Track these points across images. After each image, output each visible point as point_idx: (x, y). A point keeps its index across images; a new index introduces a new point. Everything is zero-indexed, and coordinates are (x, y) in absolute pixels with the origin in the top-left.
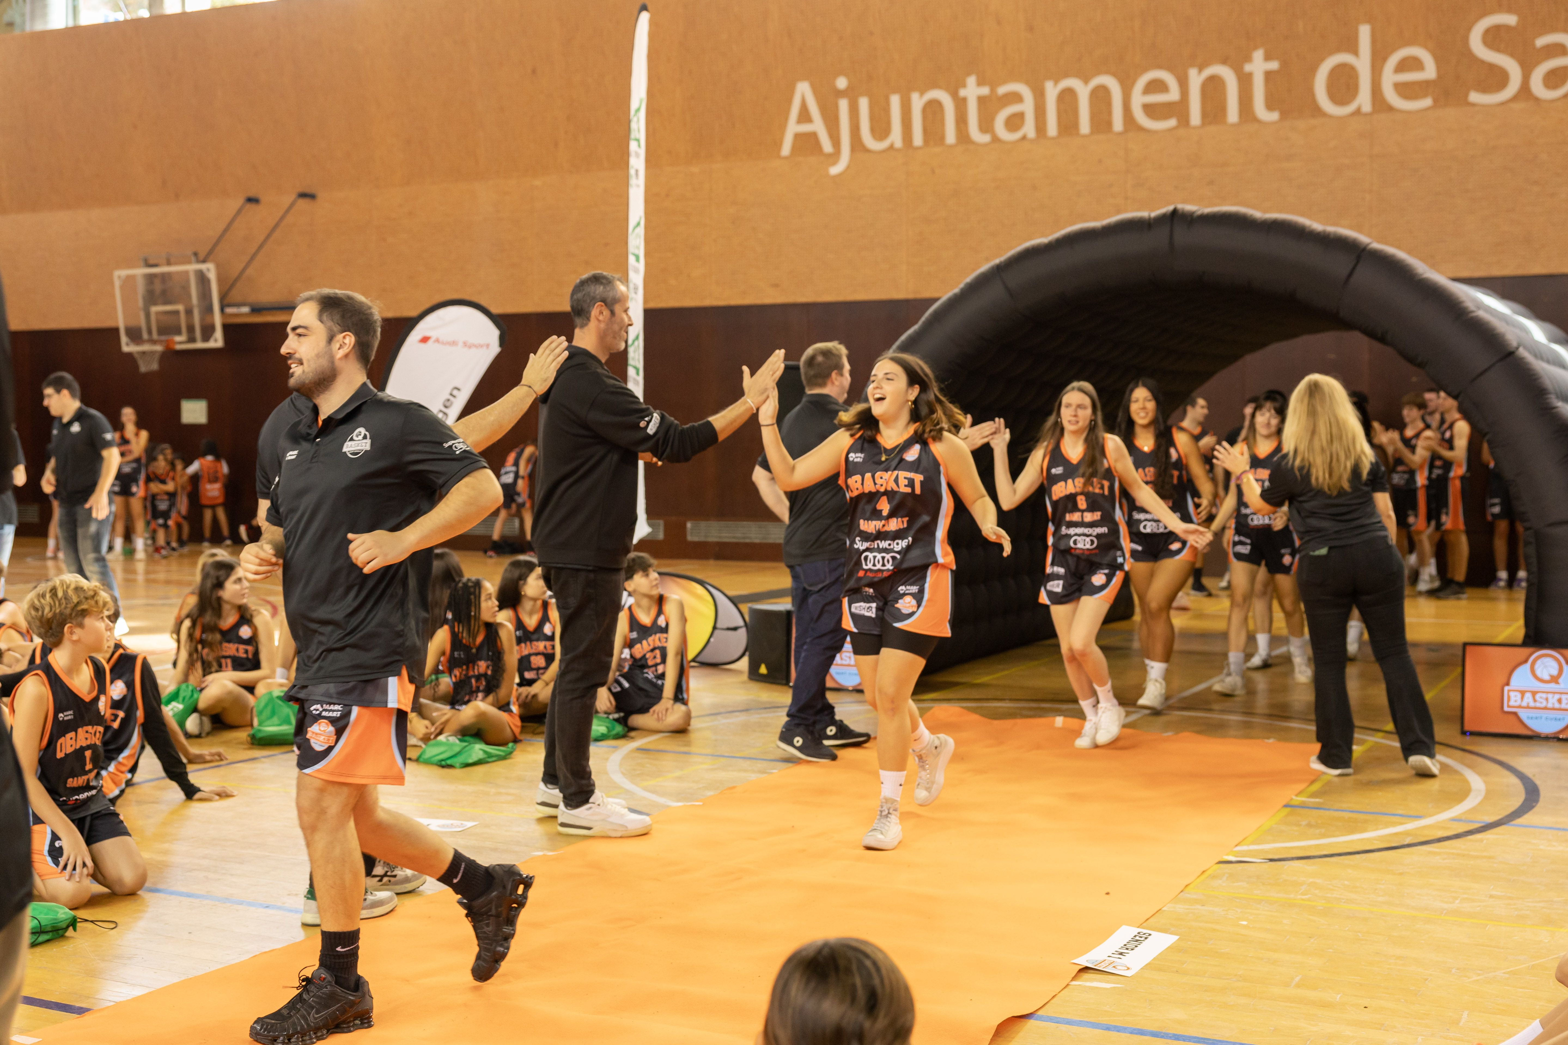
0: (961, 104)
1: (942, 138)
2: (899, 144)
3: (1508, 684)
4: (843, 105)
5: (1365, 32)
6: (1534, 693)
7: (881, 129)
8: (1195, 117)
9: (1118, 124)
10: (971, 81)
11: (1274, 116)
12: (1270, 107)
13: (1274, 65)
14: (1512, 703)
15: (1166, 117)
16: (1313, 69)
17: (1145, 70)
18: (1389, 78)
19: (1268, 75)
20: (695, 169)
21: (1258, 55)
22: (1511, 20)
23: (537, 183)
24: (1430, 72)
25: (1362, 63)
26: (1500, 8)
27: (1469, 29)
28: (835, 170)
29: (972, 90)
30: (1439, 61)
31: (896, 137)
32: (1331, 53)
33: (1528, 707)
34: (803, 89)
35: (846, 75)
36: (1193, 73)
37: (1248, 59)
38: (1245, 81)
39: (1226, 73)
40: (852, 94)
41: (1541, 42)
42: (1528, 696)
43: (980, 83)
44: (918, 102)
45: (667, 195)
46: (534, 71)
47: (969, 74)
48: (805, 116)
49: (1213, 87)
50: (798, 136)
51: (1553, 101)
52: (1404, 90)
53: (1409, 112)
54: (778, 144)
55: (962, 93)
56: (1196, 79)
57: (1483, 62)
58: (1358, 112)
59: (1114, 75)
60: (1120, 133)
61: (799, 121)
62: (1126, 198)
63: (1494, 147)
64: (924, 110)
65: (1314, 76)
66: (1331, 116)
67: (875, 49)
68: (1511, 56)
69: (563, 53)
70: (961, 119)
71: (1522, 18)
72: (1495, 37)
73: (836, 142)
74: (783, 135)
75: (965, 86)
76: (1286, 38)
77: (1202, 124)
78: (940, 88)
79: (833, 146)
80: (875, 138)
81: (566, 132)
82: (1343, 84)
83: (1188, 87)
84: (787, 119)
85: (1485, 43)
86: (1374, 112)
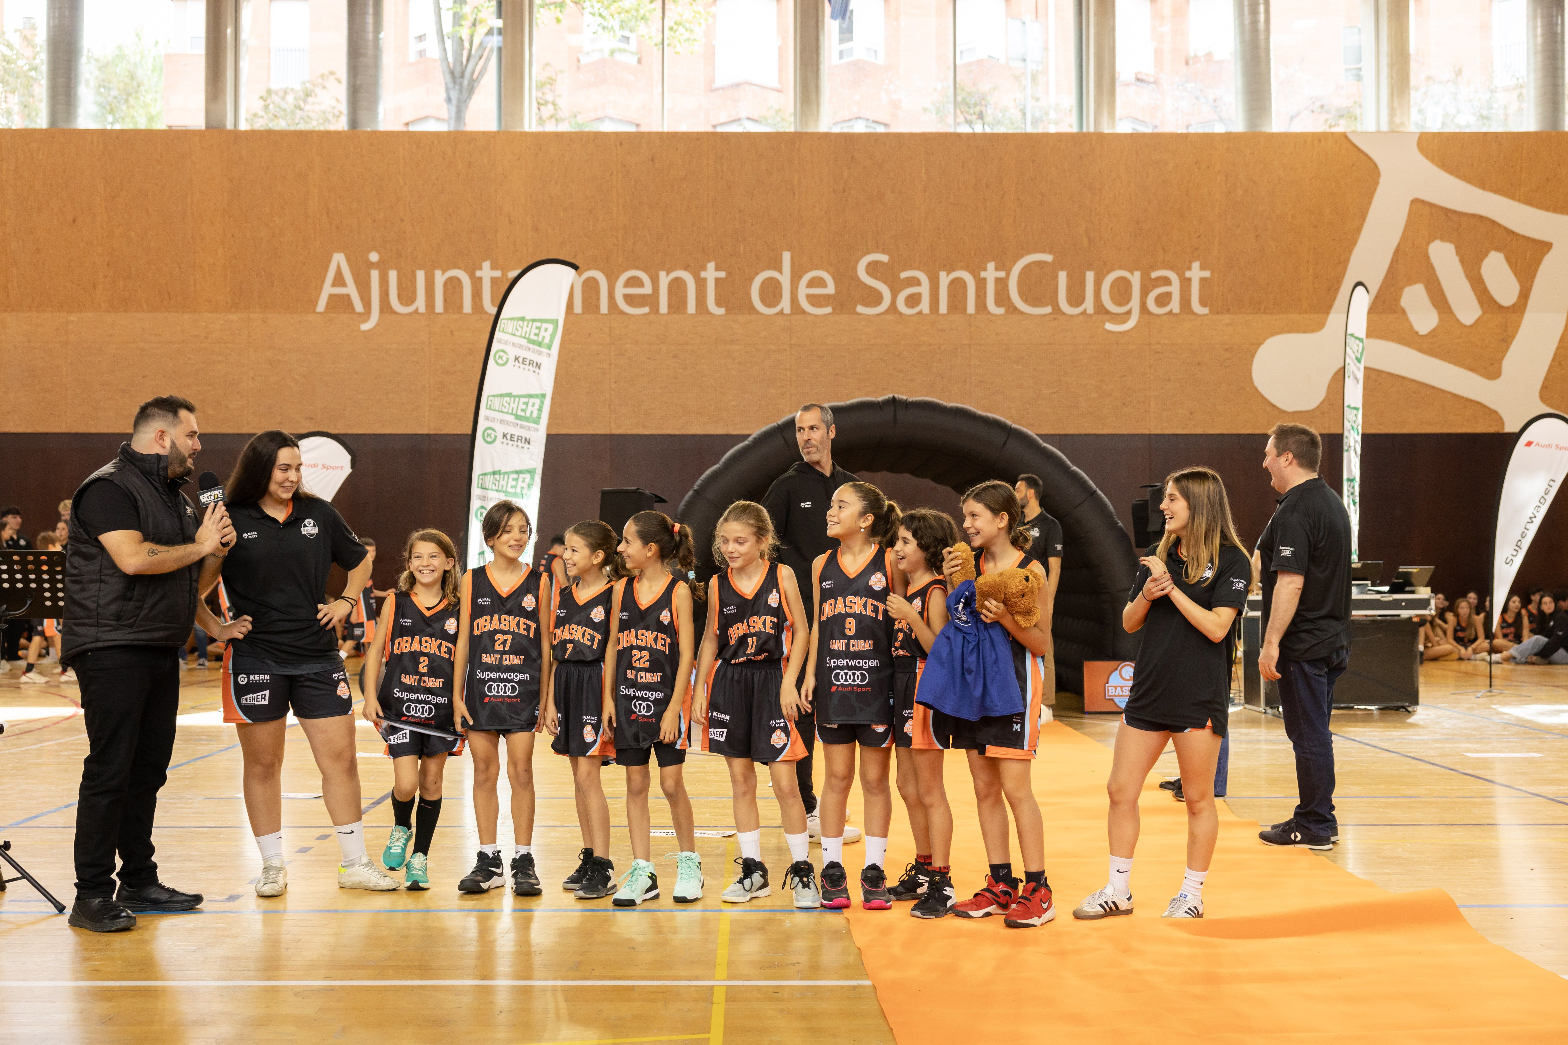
0: (477, 283)
1: (461, 307)
2: (422, 309)
3: (1107, 683)
4: (375, 275)
5: (786, 256)
6: (1122, 687)
7: (407, 295)
8: (664, 308)
9: (604, 308)
10: (486, 265)
11: (722, 311)
12: (718, 304)
13: (722, 274)
14: (1110, 694)
15: (642, 305)
16: (750, 280)
17: (626, 270)
18: (803, 291)
19: (718, 281)
20: (234, 317)
21: (711, 266)
22: (884, 258)
23: (73, 318)
24: (831, 289)
25: (785, 279)
26: (876, 250)
27: (857, 262)
28: (365, 327)
29: (486, 272)
30: (837, 282)
31: (420, 303)
32: (763, 270)
33: (1119, 696)
34: (339, 259)
35: (379, 252)
36: (662, 274)
37: (704, 268)
38: (701, 284)
39: (687, 277)
40: (383, 267)
41: (904, 275)
42: (1119, 689)
43: (493, 268)
44: (440, 278)
45: (206, 338)
46: (74, 221)
47: (485, 261)
48: (339, 280)
49: (677, 287)
50: (331, 297)
51: (911, 316)
52: (812, 300)
53: (817, 316)
54: (315, 303)
55: (478, 273)
56: (664, 279)
57: (866, 285)
58: (781, 312)
59: (602, 271)
60: (606, 315)
61: (334, 284)
62: (610, 364)
63: (873, 345)
64: (445, 284)
65: (751, 285)
66: (762, 314)
67: (404, 232)
68: (885, 283)
69: (106, 208)
70: (477, 294)
71: (892, 258)
72: (874, 269)
73: (367, 305)
74: (318, 295)
75: (481, 269)
76: (731, 255)
77: (669, 313)
78: (459, 268)
79: (364, 307)
80: (401, 303)
81: (105, 276)
82: (771, 292)
83: (658, 285)
84: (323, 282)
85: (867, 272)
86: (792, 313)
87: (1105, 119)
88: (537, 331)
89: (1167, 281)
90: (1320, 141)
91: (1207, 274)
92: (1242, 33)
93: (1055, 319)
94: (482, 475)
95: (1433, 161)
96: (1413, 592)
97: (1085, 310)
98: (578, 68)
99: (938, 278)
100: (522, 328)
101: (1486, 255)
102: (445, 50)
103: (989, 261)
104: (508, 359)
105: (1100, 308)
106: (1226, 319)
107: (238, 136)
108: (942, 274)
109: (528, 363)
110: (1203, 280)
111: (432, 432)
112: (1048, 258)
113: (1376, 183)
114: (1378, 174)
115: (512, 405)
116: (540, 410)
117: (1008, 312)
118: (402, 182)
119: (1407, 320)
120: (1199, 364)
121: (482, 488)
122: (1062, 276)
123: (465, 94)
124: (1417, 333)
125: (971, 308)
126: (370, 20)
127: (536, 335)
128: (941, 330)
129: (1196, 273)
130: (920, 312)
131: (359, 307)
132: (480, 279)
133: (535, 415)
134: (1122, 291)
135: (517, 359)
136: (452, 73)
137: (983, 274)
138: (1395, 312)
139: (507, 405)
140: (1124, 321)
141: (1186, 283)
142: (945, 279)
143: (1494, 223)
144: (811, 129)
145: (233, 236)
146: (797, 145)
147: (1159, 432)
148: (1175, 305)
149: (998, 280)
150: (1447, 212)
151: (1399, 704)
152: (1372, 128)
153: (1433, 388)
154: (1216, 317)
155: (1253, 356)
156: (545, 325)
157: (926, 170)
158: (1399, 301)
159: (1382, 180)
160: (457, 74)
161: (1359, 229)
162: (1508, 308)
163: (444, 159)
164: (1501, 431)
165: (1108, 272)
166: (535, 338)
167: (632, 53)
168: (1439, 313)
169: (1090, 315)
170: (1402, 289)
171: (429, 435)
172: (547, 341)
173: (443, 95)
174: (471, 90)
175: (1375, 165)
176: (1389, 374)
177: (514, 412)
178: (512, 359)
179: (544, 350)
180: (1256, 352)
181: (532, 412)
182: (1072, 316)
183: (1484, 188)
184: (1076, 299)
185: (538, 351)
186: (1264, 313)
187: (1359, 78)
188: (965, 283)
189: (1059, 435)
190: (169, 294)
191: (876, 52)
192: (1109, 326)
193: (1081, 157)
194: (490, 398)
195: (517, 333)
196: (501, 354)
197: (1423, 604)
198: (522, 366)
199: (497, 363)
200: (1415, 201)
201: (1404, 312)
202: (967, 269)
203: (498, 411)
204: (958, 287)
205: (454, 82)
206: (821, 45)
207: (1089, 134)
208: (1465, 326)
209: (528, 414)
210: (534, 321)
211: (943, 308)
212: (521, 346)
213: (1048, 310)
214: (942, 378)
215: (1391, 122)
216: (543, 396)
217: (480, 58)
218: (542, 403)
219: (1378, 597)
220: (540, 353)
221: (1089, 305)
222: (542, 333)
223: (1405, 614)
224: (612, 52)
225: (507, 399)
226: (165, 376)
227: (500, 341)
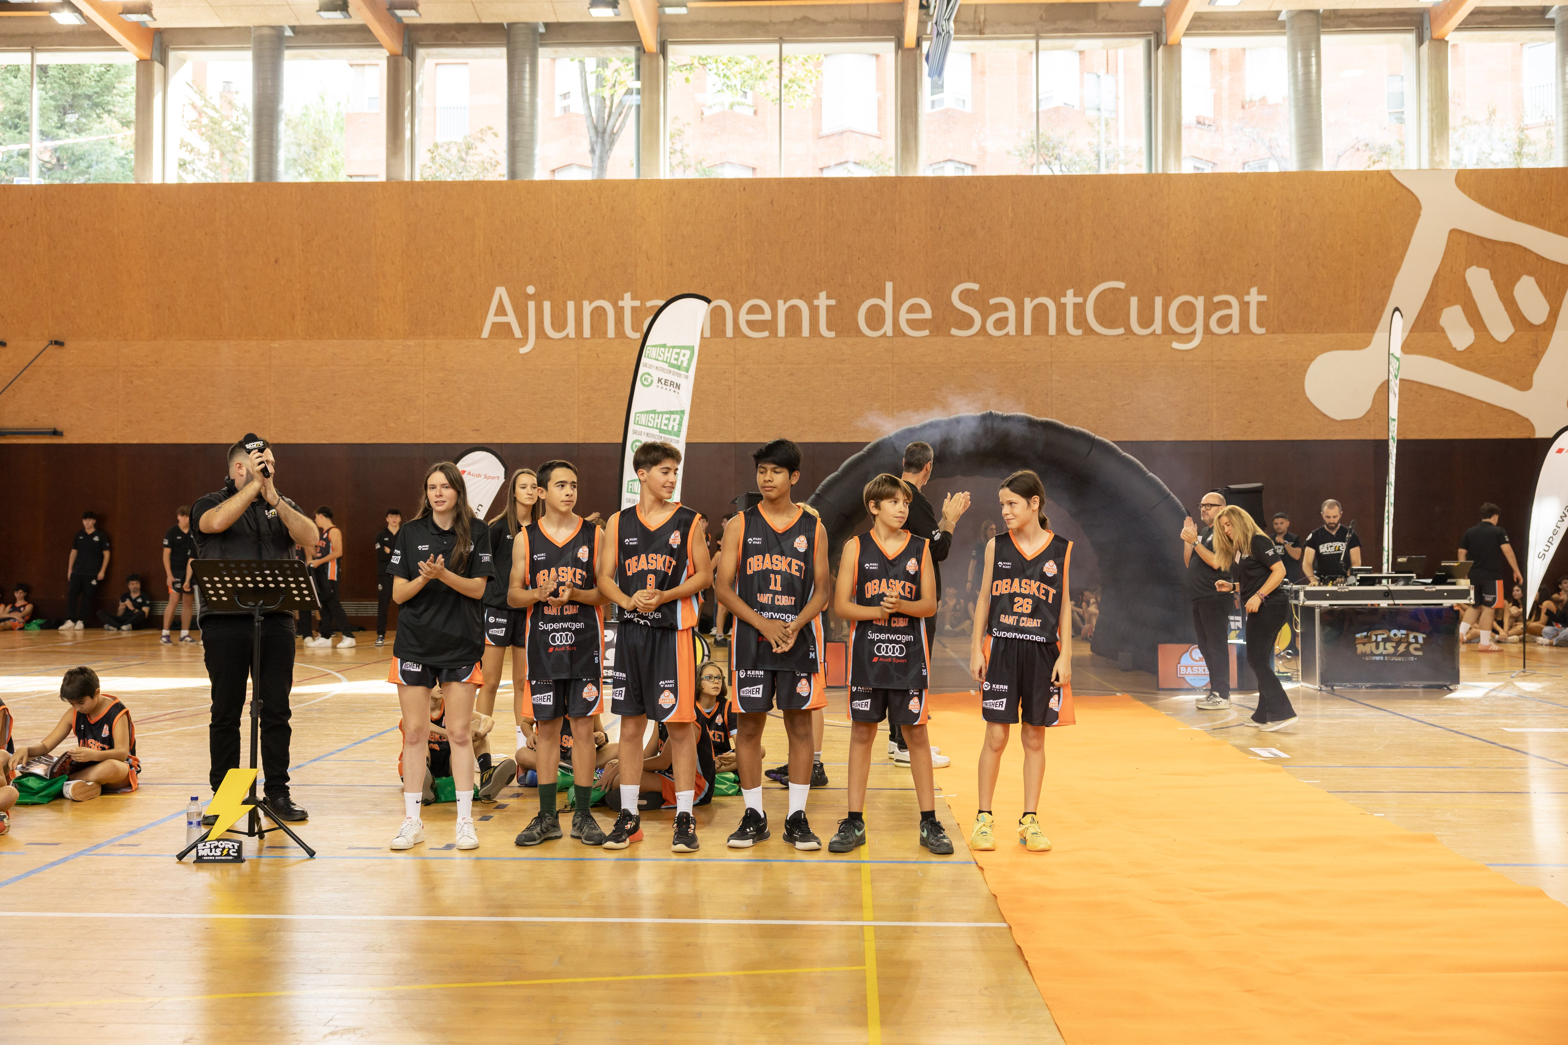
0: (619, 311)
1: (606, 333)
2: (572, 335)
3: (1179, 663)
4: (531, 305)
5: (889, 286)
6: (1192, 667)
7: (559, 323)
8: (781, 332)
9: (729, 333)
10: (628, 296)
11: (832, 334)
12: (829, 328)
13: (833, 302)
14: (1181, 673)
15: (762, 331)
16: (857, 307)
17: (749, 298)
18: (903, 316)
19: (829, 307)
20: (411, 343)
21: (823, 295)
22: (975, 287)
23: (275, 345)
24: (928, 314)
25: (888, 306)
26: (969, 280)
27: (952, 291)
28: (523, 351)
29: (628, 302)
30: (933, 308)
31: (571, 330)
32: (868, 298)
33: (1189, 674)
34: (501, 292)
35: (535, 285)
36: (780, 302)
37: (817, 297)
38: (814, 310)
39: (802, 305)
40: (538, 298)
41: (992, 301)
42: (1189, 668)
43: (633, 298)
44: (587, 308)
45: (388, 361)
46: (276, 262)
47: (626, 292)
48: (501, 310)
49: (793, 314)
50: (494, 324)
51: (999, 337)
52: (912, 324)
53: (915, 338)
54: (480, 330)
55: (620, 303)
56: (782, 307)
57: (959, 310)
58: (884, 335)
59: (728, 300)
60: (731, 338)
61: (496, 315)
62: (735, 381)
63: (966, 363)
64: (592, 313)
65: (858, 312)
66: (868, 337)
67: (557, 268)
68: (975, 308)
69: (303, 250)
70: (619, 321)
71: (982, 286)
72: (965, 296)
73: (525, 331)
74: (483, 323)
75: (623, 299)
76: (841, 285)
77: (786, 336)
78: (604, 299)
79: (522, 334)
80: (554, 330)
81: (302, 309)
82: (876, 317)
83: (777, 312)
84: (487, 312)
85: (961, 299)
86: (894, 336)
87: (1172, 161)
88: (676, 356)
89: (1228, 305)
90: (1366, 179)
91: (1264, 298)
92: (1296, 83)
93: (1127, 339)
94: (632, 481)
95: (1469, 196)
96: (1454, 584)
97: (1154, 331)
98: (702, 119)
99: (1023, 304)
100: (664, 353)
101: (1518, 279)
102: (589, 108)
103: (1068, 289)
104: (652, 381)
105: (1167, 329)
106: (1281, 338)
107: (413, 186)
108: (1027, 300)
109: (669, 384)
110: (1260, 303)
111: (580, 442)
112: (1121, 285)
113: (1418, 216)
114: (1420, 208)
115: (656, 420)
116: (680, 424)
117: (1085, 333)
118: (554, 224)
119: (1446, 337)
120: (1257, 378)
121: (631, 492)
122: (1134, 301)
123: (607, 147)
124: (1455, 349)
125: (1052, 330)
126: (527, 84)
127: (676, 359)
128: (1026, 350)
129: (1254, 297)
130: (1007, 334)
131: (518, 333)
132: (622, 308)
133: (676, 429)
134: (1187, 314)
135: (659, 380)
136: (596, 128)
137: (1063, 300)
138: (1435, 331)
139: (652, 421)
140: (1190, 341)
141: (1245, 306)
142: (1029, 305)
143: (1525, 249)
144: (911, 174)
145: (410, 273)
146: (898, 188)
147: (1221, 439)
148: (1235, 326)
149: (1076, 305)
150: (1482, 241)
151: (1441, 683)
152: (1413, 166)
153: (1470, 398)
154: (1272, 336)
155: (1305, 371)
156: (683, 351)
157: (1012, 208)
158: (1439, 320)
159: (1422, 212)
160: (600, 129)
161: (1402, 257)
162: (1539, 326)
163: (591, 204)
164: (1532, 437)
165: (1175, 297)
166: (675, 362)
167: (749, 106)
168: (1475, 331)
169: (1158, 335)
170: (1442, 309)
171: (578, 444)
172: (685, 364)
173: (588, 147)
174: (612, 143)
175: (1417, 199)
176: (1429, 385)
177: (659, 427)
178: (655, 381)
179: (683, 373)
180: (1308, 367)
181: (673, 426)
182: (1143, 336)
183: (1517, 220)
184: (1146, 320)
185: (677, 374)
186: (1316, 332)
187: (1401, 120)
188: (1047, 308)
189: (1132, 442)
190: (356, 323)
191: (964, 101)
192: (1176, 345)
193: (1151, 196)
194: (638, 415)
195: (659, 358)
196: (647, 376)
197: (1464, 594)
198: (665, 387)
199: (643, 385)
200: (1453, 231)
201: (1443, 330)
202: (1048, 295)
203: (645, 426)
204: (1040, 312)
205: (597, 136)
206: (920, 100)
207: (1158, 176)
208: (1499, 343)
209: (670, 428)
210: (674, 347)
211: (1028, 330)
212: (663, 370)
213: (1121, 331)
214: (1027, 392)
215: (1431, 160)
216: (683, 412)
217: (620, 115)
218: (682, 418)
219: (1422, 588)
220: (680, 375)
221: (1157, 326)
222: (681, 358)
223: (1447, 603)
224: (732, 106)
225: (653, 415)
226: (353, 394)
227: (645, 365)
